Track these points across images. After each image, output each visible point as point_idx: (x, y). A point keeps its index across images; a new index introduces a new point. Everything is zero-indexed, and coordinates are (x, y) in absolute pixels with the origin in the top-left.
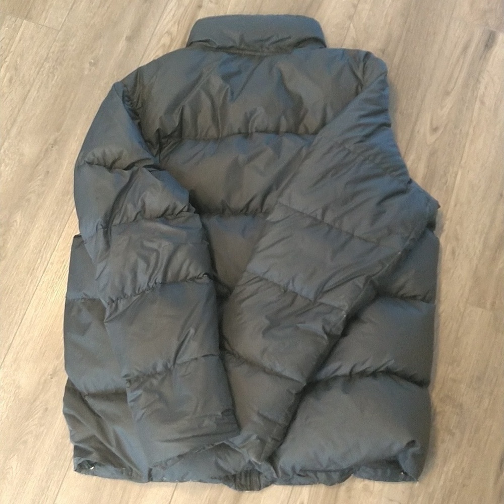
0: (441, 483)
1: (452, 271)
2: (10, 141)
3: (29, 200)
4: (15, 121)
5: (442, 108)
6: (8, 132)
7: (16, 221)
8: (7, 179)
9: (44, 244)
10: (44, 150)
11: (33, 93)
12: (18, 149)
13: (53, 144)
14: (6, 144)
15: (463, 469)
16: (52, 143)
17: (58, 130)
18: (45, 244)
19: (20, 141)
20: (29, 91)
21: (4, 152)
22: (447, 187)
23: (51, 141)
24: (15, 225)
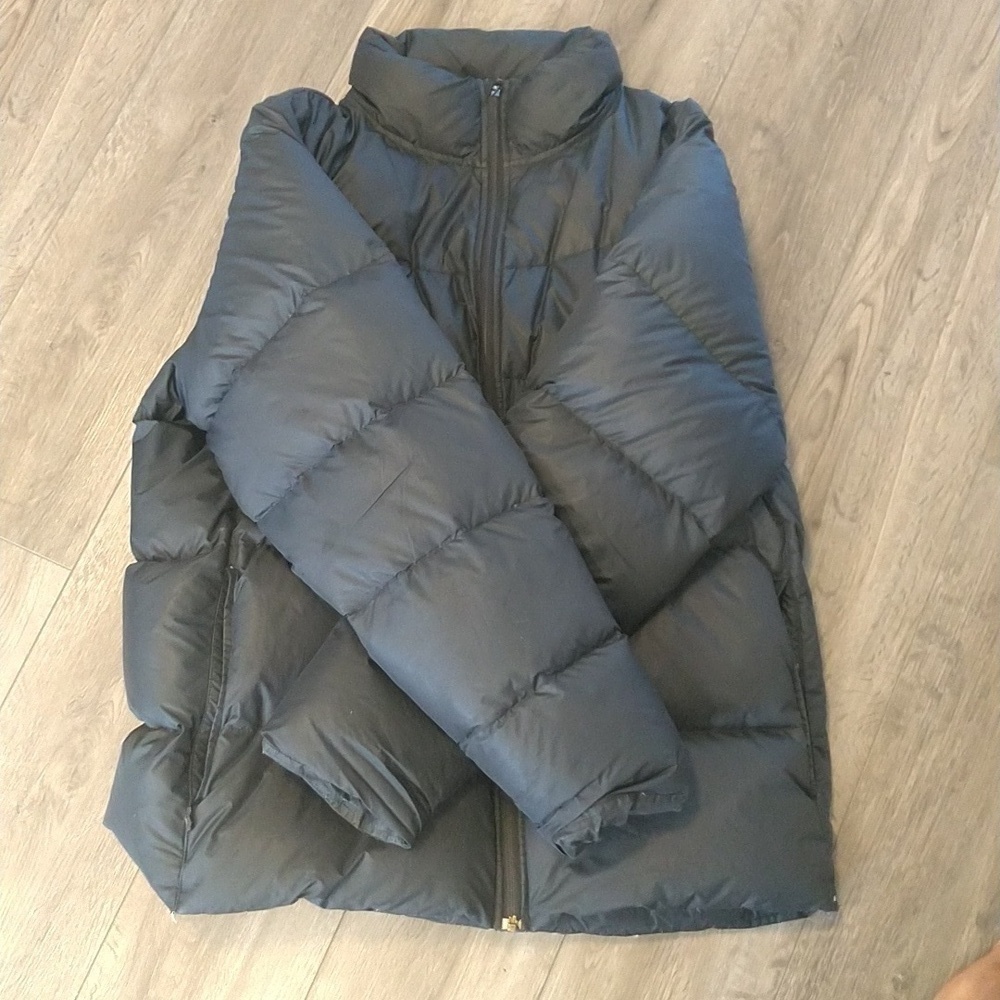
0: (911, 782)
1: (958, 399)
2: (134, 105)
3: (164, 216)
4: (145, 67)
5: (960, 95)
6: (132, 88)
7: (139, 253)
8: (125, 176)
9: (190, 300)
10: (197, 124)
11: (182, 18)
12: (149, 121)
13: (214, 116)
14: (126, 111)
15: (953, 763)
16: (213, 113)
17: (226, 90)
18: (193, 300)
19: (152, 105)
20: (174, 13)
21: (122, 124)
22: (959, 243)
23: (212, 109)
24: (138, 261)
